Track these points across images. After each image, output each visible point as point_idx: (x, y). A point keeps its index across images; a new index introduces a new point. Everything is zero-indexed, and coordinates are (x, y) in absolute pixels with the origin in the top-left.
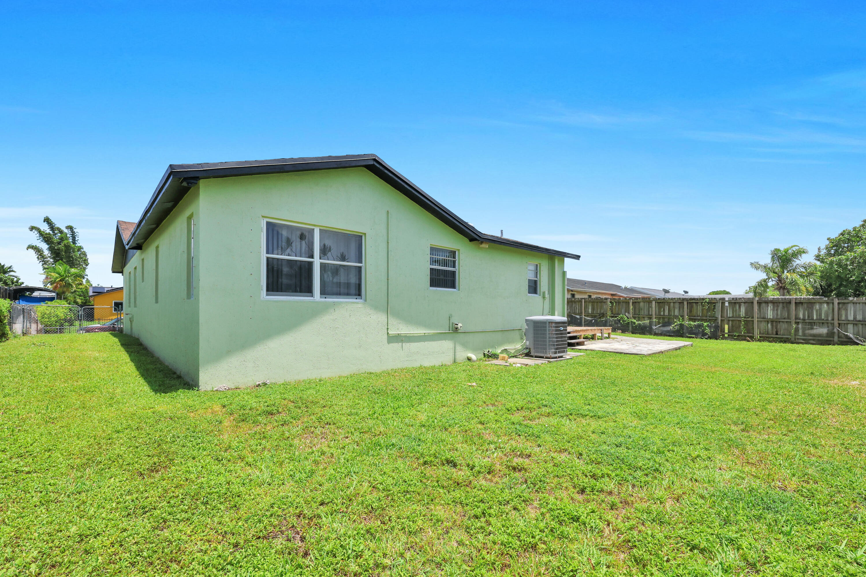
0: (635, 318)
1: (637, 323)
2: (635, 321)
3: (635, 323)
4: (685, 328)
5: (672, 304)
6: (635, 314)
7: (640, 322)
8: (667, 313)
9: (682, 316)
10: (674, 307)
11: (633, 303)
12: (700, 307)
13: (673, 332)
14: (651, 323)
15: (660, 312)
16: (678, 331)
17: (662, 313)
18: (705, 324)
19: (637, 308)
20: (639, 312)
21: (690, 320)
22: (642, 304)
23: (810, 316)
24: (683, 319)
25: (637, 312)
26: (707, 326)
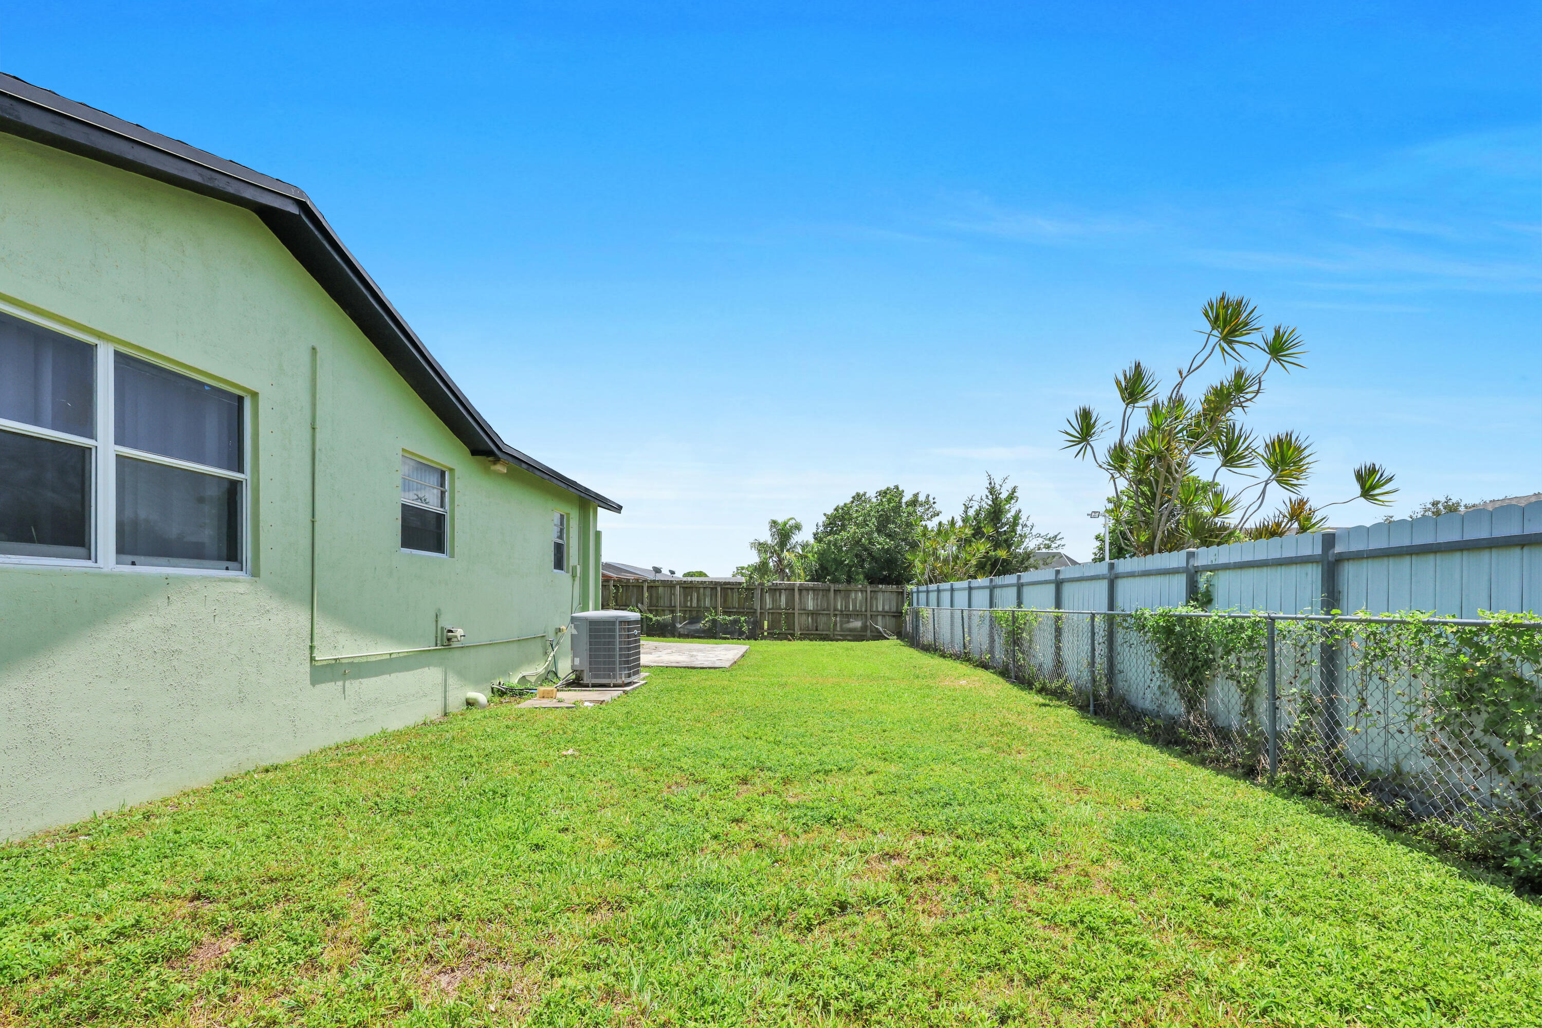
0: (651, 611)
1: (654, 619)
2: (651, 616)
3: (651, 619)
4: (718, 625)
5: (702, 590)
6: (651, 606)
7: (659, 618)
8: (695, 604)
9: (715, 608)
10: (704, 595)
11: (648, 587)
12: (736, 595)
13: (704, 631)
14: (674, 618)
15: (686, 601)
16: (710, 629)
17: (689, 604)
18: (743, 619)
19: (654, 595)
20: (657, 602)
21: (725, 613)
22: (661, 590)
23: (847, 607)
24: (716, 612)
25: (654, 601)
26: (745, 621)
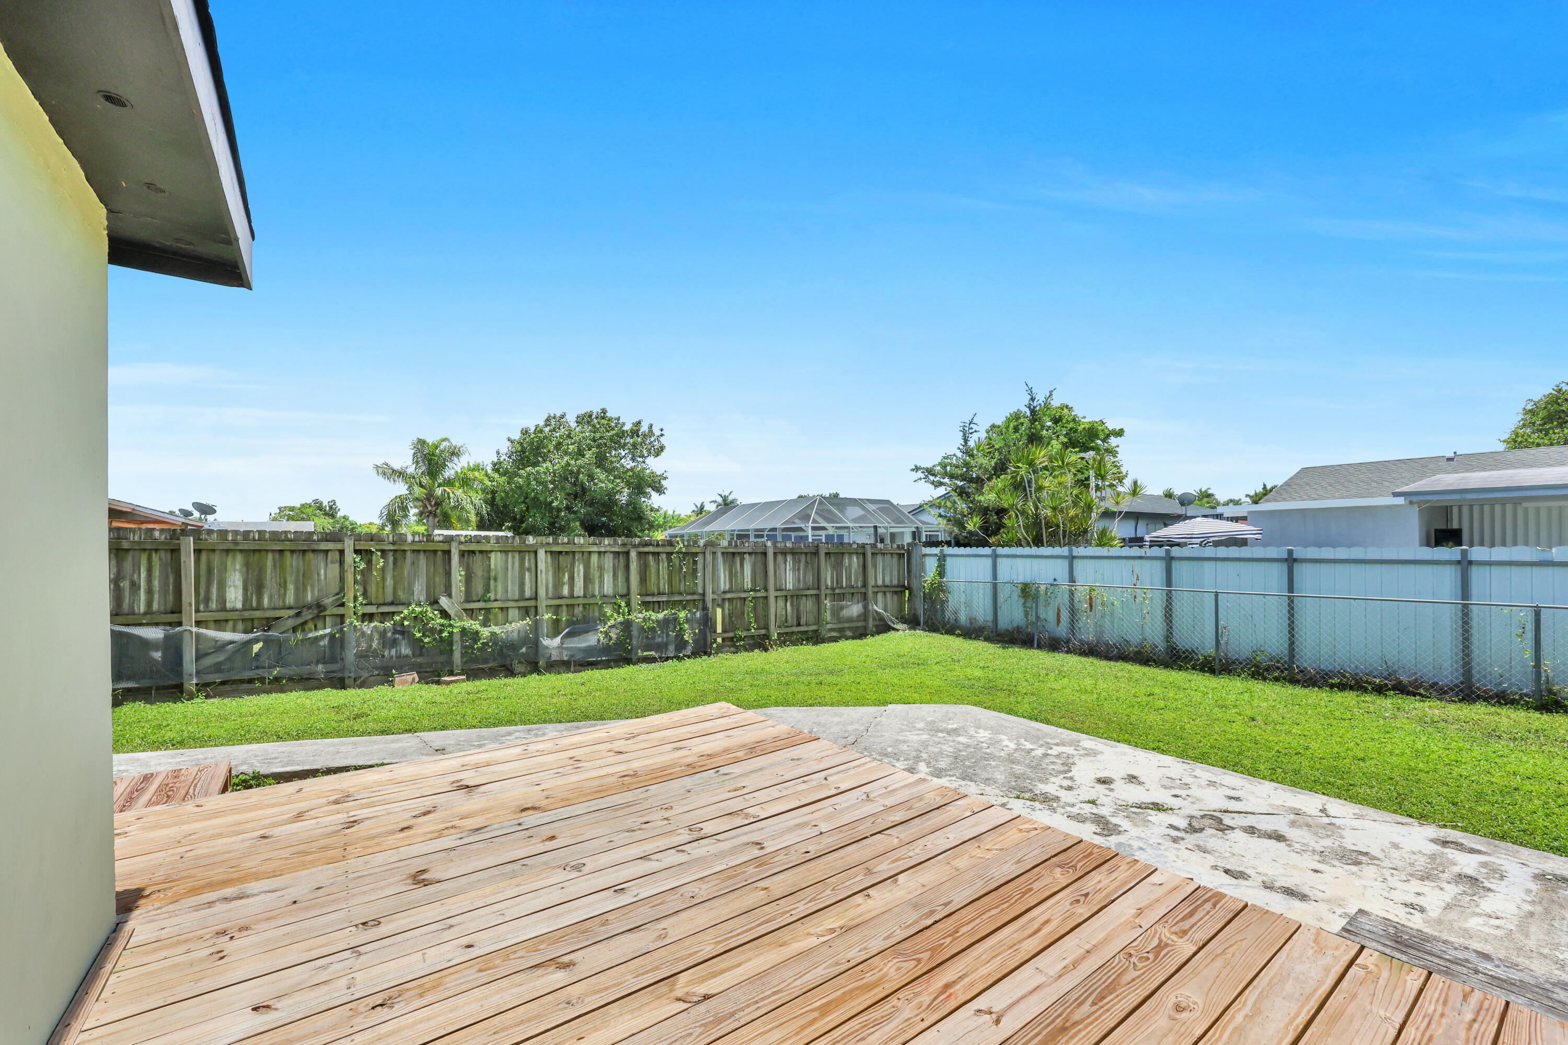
0: (471, 613)
1: (485, 632)
2: (474, 625)
3: (476, 635)
4: (635, 632)
5: (594, 558)
6: (468, 600)
7: (496, 629)
8: (579, 590)
9: (626, 596)
10: (601, 568)
11: (462, 554)
12: (663, 565)
13: (606, 649)
14: (536, 626)
15: (558, 585)
16: (620, 644)
17: (566, 591)
18: (682, 615)
19: (478, 571)
20: (487, 590)
21: (646, 605)
22: (496, 560)
23: (839, 581)
24: (628, 604)
25: (479, 588)
26: (687, 620)
